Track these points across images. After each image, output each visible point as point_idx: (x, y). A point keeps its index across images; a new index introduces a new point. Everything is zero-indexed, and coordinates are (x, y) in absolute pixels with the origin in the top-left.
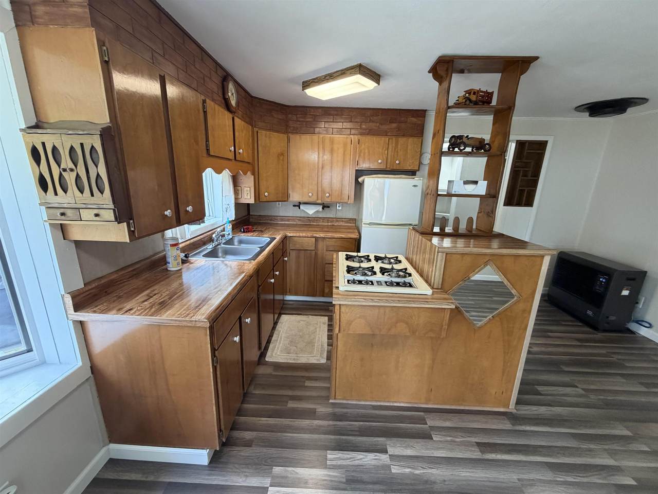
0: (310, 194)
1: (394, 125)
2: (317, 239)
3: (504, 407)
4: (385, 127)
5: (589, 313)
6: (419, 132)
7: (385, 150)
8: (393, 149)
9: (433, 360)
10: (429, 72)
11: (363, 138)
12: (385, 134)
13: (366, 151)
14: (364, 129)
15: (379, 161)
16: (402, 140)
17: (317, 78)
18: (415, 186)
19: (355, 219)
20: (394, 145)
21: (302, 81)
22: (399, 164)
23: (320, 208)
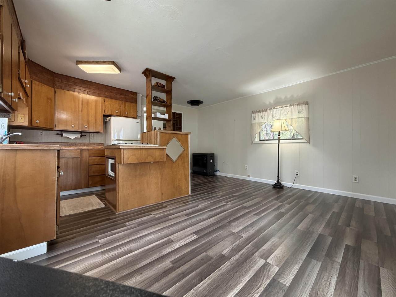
0: (73, 126)
1: (123, 96)
2: (82, 150)
3: (188, 194)
4: (118, 96)
5: (205, 171)
6: (135, 101)
7: (119, 107)
8: (124, 107)
9: (162, 179)
10: (142, 73)
11: (106, 99)
12: (119, 99)
13: (109, 105)
14: (106, 95)
15: (117, 112)
16: (127, 104)
17: (87, 61)
18: (137, 122)
19: (103, 144)
20: (124, 105)
21: (76, 60)
22: (127, 114)
23: (79, 136)
